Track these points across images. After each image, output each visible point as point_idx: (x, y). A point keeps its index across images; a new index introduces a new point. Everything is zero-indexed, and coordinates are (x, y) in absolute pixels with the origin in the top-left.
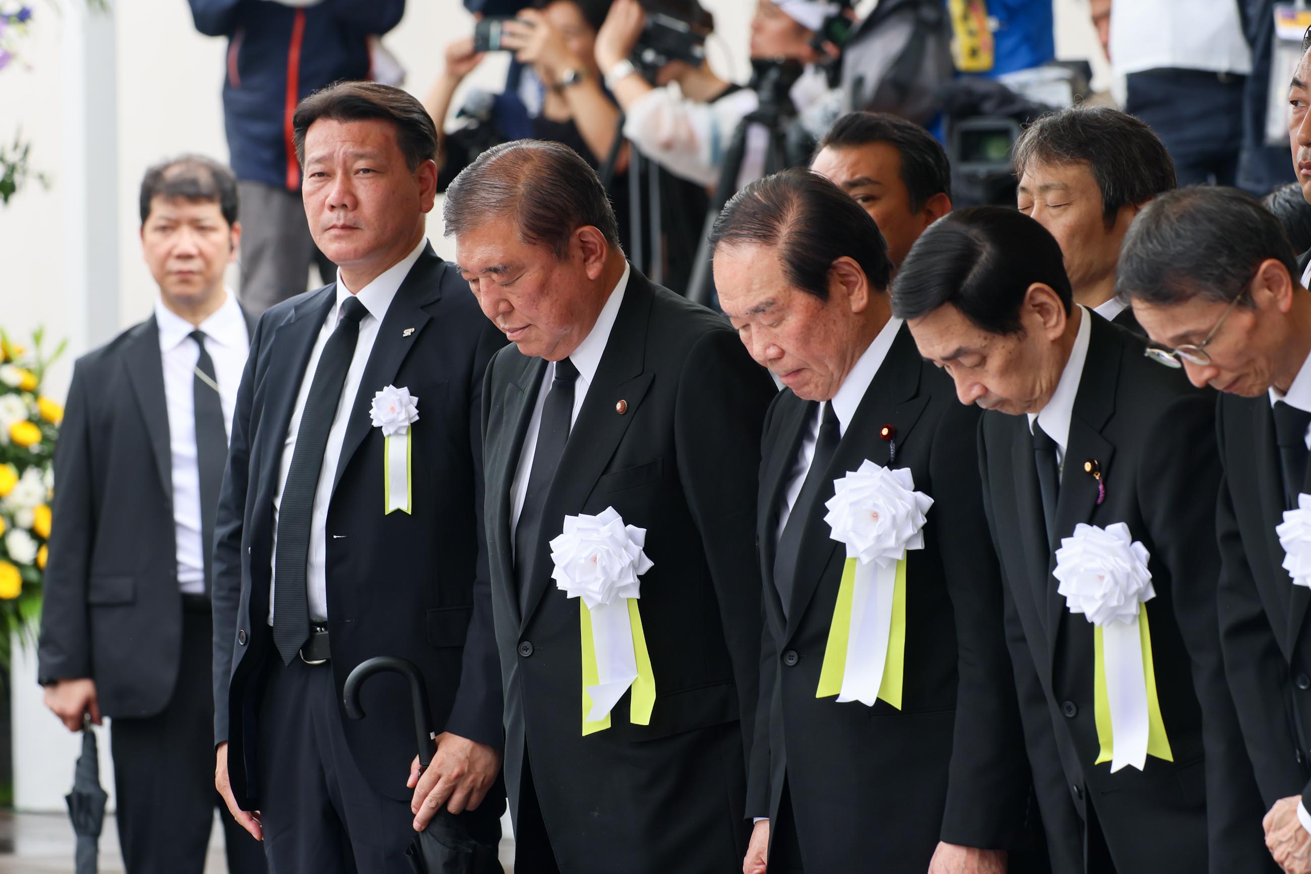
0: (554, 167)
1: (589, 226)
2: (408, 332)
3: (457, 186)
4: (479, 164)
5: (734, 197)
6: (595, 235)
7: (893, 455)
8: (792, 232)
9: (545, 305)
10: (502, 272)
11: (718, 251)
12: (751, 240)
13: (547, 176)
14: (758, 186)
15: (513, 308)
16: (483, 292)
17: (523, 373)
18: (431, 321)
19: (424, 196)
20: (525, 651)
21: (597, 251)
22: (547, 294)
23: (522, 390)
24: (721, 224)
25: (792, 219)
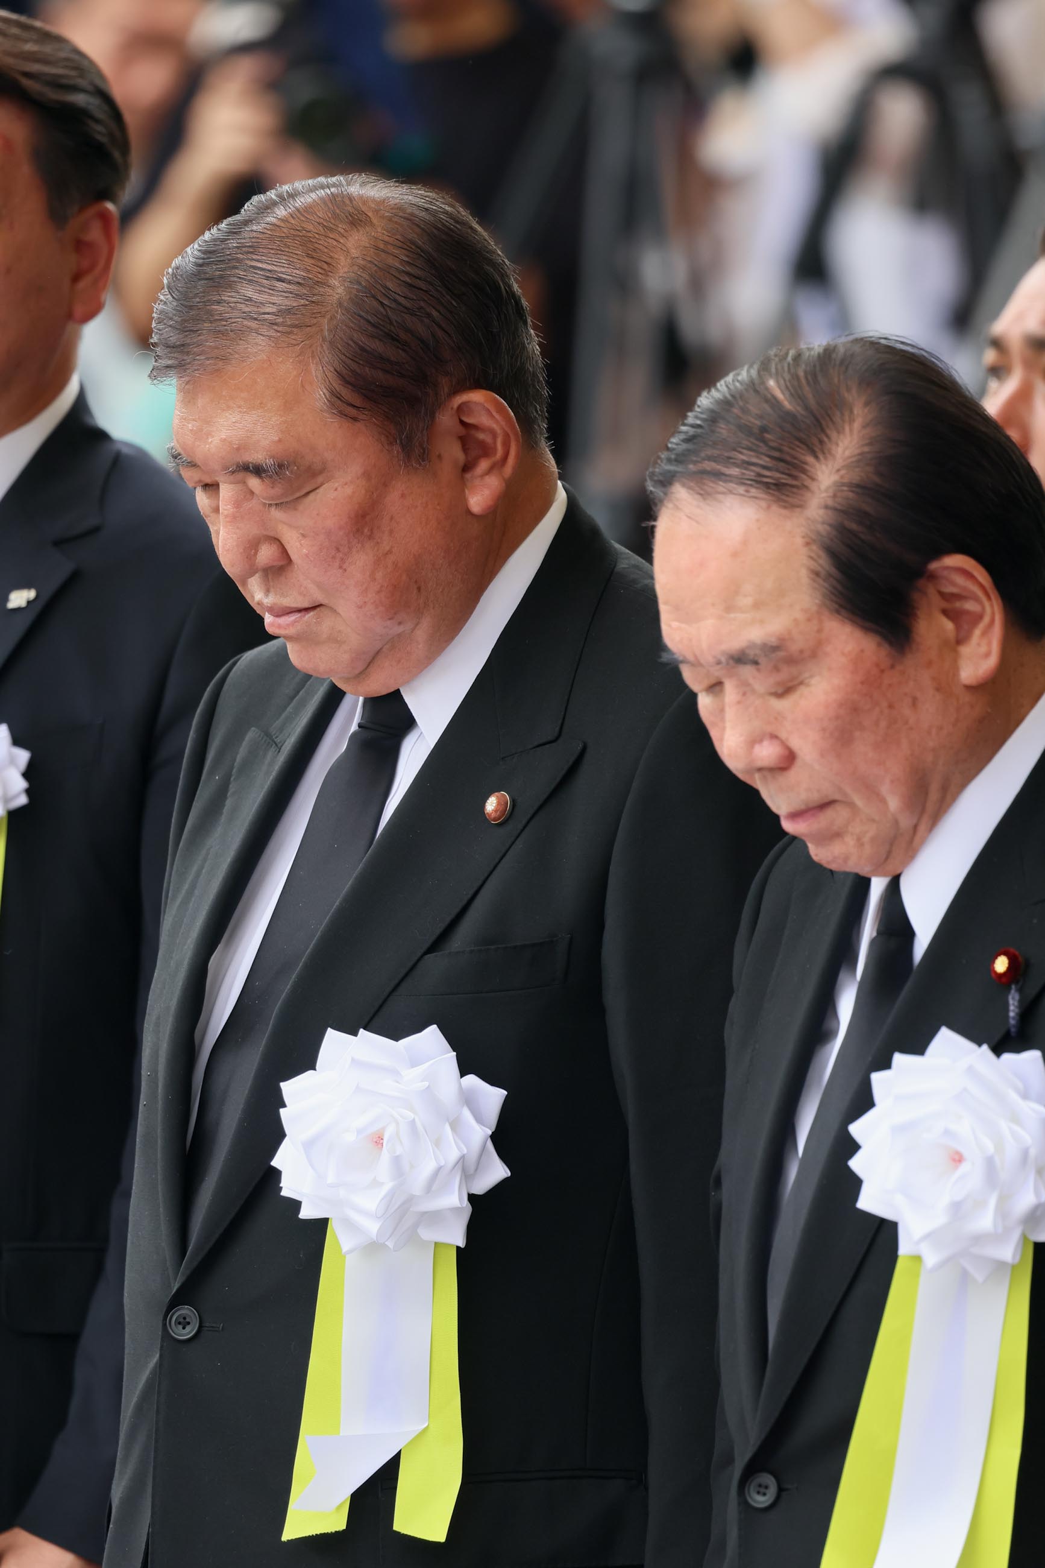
0: (414, 243)
1: (484, 392)
2: (19, 599)
3: (190, 267)
4: (246, 222)
5: (721, 385)
6: (494, 414)
7: (1014, 1018)
8: (843, 485)
9: (361, 561)
10: (271, 477)
11: (670, 505)
12: (747, 491)
13: (397, 265)
14: (779, 367)
15: (290, 561)
16: (226, 516)
17: (286, 707)
18: (75, 578)
19: (82, 284)
20: (180, 1327)
21: (495, 449)
22: (370, 537)
23: (276, 745)
24: (684, 446)
25: (847, 453)
